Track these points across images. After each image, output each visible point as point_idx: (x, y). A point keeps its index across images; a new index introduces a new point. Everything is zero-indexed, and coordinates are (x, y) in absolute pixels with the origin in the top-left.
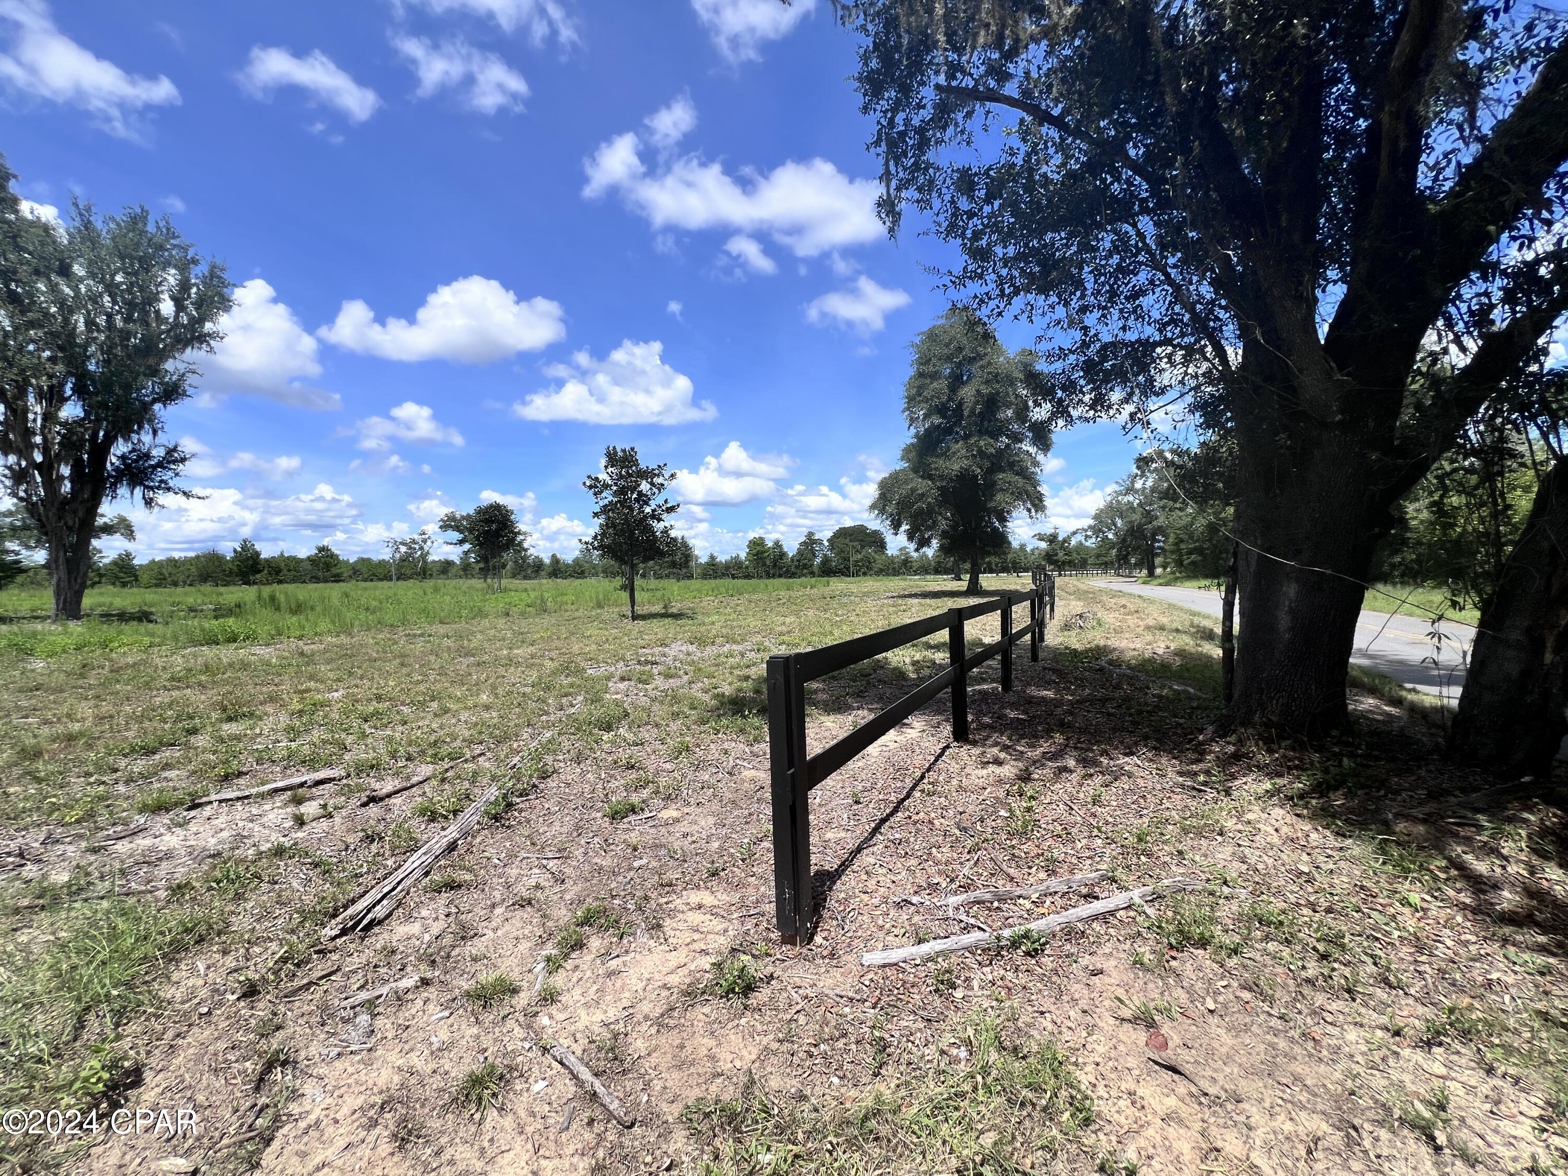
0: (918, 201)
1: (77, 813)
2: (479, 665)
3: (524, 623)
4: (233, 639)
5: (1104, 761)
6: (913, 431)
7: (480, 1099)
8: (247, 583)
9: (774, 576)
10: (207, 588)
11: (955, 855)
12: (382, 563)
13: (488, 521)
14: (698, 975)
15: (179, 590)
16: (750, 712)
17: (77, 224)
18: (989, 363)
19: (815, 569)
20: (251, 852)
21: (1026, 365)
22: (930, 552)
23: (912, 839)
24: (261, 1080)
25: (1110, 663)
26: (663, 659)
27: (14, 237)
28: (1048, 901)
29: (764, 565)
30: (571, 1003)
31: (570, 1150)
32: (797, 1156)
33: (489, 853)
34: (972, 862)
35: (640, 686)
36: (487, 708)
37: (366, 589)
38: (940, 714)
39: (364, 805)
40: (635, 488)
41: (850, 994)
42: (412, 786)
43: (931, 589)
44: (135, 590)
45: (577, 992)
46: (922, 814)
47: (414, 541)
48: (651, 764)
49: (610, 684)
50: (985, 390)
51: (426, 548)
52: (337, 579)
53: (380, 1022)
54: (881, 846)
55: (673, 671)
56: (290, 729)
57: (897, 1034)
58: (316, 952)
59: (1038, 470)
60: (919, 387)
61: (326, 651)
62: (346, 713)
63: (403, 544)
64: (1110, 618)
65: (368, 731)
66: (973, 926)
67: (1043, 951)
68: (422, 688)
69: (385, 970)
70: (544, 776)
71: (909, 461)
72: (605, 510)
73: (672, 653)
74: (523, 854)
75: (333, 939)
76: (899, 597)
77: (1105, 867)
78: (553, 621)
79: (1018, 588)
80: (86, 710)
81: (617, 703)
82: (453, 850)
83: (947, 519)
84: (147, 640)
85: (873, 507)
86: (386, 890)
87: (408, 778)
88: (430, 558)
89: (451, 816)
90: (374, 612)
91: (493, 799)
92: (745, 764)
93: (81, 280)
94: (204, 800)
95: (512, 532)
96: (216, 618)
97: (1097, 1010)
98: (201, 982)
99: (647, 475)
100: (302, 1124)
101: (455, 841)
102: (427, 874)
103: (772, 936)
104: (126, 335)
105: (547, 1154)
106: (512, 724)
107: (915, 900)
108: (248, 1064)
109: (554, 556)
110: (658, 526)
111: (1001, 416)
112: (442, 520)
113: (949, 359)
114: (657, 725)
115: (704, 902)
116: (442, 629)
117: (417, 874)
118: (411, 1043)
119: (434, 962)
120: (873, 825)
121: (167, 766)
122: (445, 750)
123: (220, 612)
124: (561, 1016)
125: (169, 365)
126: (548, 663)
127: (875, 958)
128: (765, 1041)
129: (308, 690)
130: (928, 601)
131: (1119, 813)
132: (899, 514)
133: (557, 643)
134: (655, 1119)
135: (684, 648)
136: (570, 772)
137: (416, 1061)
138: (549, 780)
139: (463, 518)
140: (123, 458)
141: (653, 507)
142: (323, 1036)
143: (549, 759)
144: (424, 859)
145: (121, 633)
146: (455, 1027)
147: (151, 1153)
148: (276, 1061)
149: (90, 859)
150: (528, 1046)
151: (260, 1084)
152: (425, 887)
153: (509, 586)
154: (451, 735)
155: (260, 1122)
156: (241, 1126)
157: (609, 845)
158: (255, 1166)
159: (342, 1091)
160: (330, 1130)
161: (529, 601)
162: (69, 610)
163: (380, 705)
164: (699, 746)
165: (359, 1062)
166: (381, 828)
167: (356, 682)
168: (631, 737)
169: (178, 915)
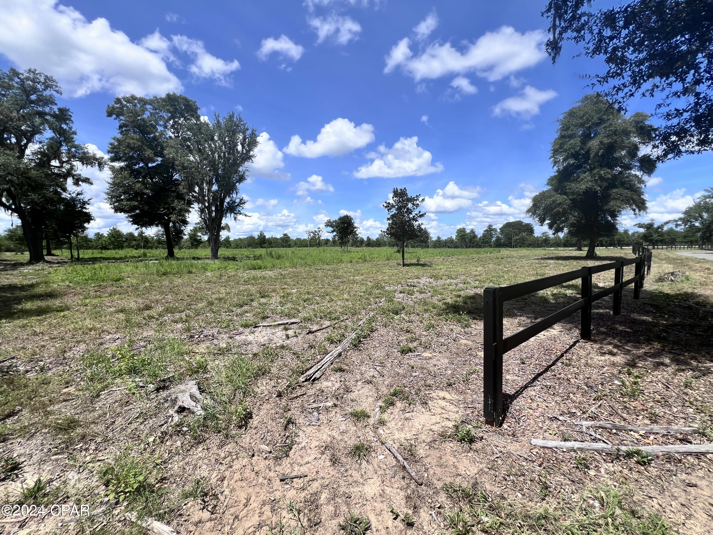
0: (575, 38)
1: (225, 325)
2: (342, 282)
3: (358, 266)
4: (260, 268)
5: (694, 363)
6: (556, 168)
7: (359, 455)
8: (262, 247)
9: (469, 247)
10: (251, 249)
11: (585, 400)
12: (305, 240)
13: (343, 223)
14: (446, 429)
15: (242, 250)
16: (463, 313)
17: (216, 122)
18: (611, 125)
19: (492, 244)
20: (274, 345)
21: (637, 123)
22: (561, 235)
23: (557, 387)
24: (286, 427)
25: (698, 303)
26: (418, 285)
27: (200, 130)
28: (652, 437)
29: (465, 241)
30: (391, 427)
31: (396, 486)
32: (501, 523)
33: (354, 359)
34: (597, 405)
35: (409, 296)
36: (347, 300)
37: (299, 250)
38: (571, 323)
39: (308, 334)
40: (406, 206)
41: (526, 456)
42: (323, 329)
43: (562, 255)
44: (230, 249)
45: (393, 423)
46: (562, 375)
47: (316, 232)
48: (418, 332)
49: (396, 294)
50: (606, 141)
51: (320, 234)
52: (290, 246)
53: (321, 416)
54: (539, 387)
55: (423, 290)
56: (281, 303)
57: (554, 483)
58: (299, 386)
59: (643, 186)
60: (561, 144)
61: (289, 274)
62: (298, 298)
63: (312, 233)
64: (696, 276)
65: (306, 306)
66: (600, 440)
67: (649, 464)
68: (323, 290)
69: (321, 397)
70: (372, 331)
71: (552, 185)
72: (393, 216)
73: (422, 282)
74: (366, 362)
75: (303, 382)
76: (542, 259)
77: (696, 426)
78: (370, 265)
79: (622, 255)
80: (223, 290)
81: (400, 303)
82: (340, 356)
83: (574, 216)
84: (236, 267)
85: (528, 211)
86: (319, 367)
87: (321, 325)
88: (321, 238)
89: (338, 342)
90: (303, 260)
91: (353, 338)
92: (461, 337)
93: (217, 141)
94: (258, 325)
95: (352, 227)
96: (254, 260)
97: (693, 507)
98: (265, 388)
99: (411, 200)
100: (300, 446)
101: (341, 353)
102: (332, 364)
103: (481, 419)
104: (229, 159)
105: (387, 484)
106: (357, 308)
107: (561, 418)
108: (282, 420)
109: (368, 237)
110: (416, 224)
111: (617, 155)
112: (325, 223)
113: (582, 125)
114: (418, 315)
115: (446, 397)
116: (328, 267)
117: (329, 363)
118: (332, 427)
119: (337, 398)
120: (533, 376)
121: (246, 312)
122: (333, 316)
123: (256, 258)
124: (388, 432)
125: (241, 169)
126: (369, 284)
127: (540, 442)
128: (481, 466)
129: (285, 289)
130: (560, 262)
131: (706, 395)
132: (544, 215)
133: (372, 275)
134: (431, 485)
135: (428, 280)
136: (382, 331)
137: (335, 434)
138: (374, 333)
139: (334, 222)
140: (228, 203)
141: (414, 215)
142: (303, 417)
143: (374, 324)
144: (330, 358)
145: (229, 264)
146: (348, 425)
147: (258, 442)
148: (290, 422)
149: (230, 340)
150: (376, 440)
151: (286, 428)
152: (332, 369)
153: (351, 250)
154: (335, 310)
155: (287, 441)
156: (282, 441)
157: (401, 364)
158: (288, 456)
159: (311, 438)
160: (309, 451)
161: (359, 257)
162: (215, 256)
163: (309, 296)
164: (438, 326)
165: (316, 429)
166: (314, 343)
167: (300, 286)
168: (407, 318)
169: (256, 364)
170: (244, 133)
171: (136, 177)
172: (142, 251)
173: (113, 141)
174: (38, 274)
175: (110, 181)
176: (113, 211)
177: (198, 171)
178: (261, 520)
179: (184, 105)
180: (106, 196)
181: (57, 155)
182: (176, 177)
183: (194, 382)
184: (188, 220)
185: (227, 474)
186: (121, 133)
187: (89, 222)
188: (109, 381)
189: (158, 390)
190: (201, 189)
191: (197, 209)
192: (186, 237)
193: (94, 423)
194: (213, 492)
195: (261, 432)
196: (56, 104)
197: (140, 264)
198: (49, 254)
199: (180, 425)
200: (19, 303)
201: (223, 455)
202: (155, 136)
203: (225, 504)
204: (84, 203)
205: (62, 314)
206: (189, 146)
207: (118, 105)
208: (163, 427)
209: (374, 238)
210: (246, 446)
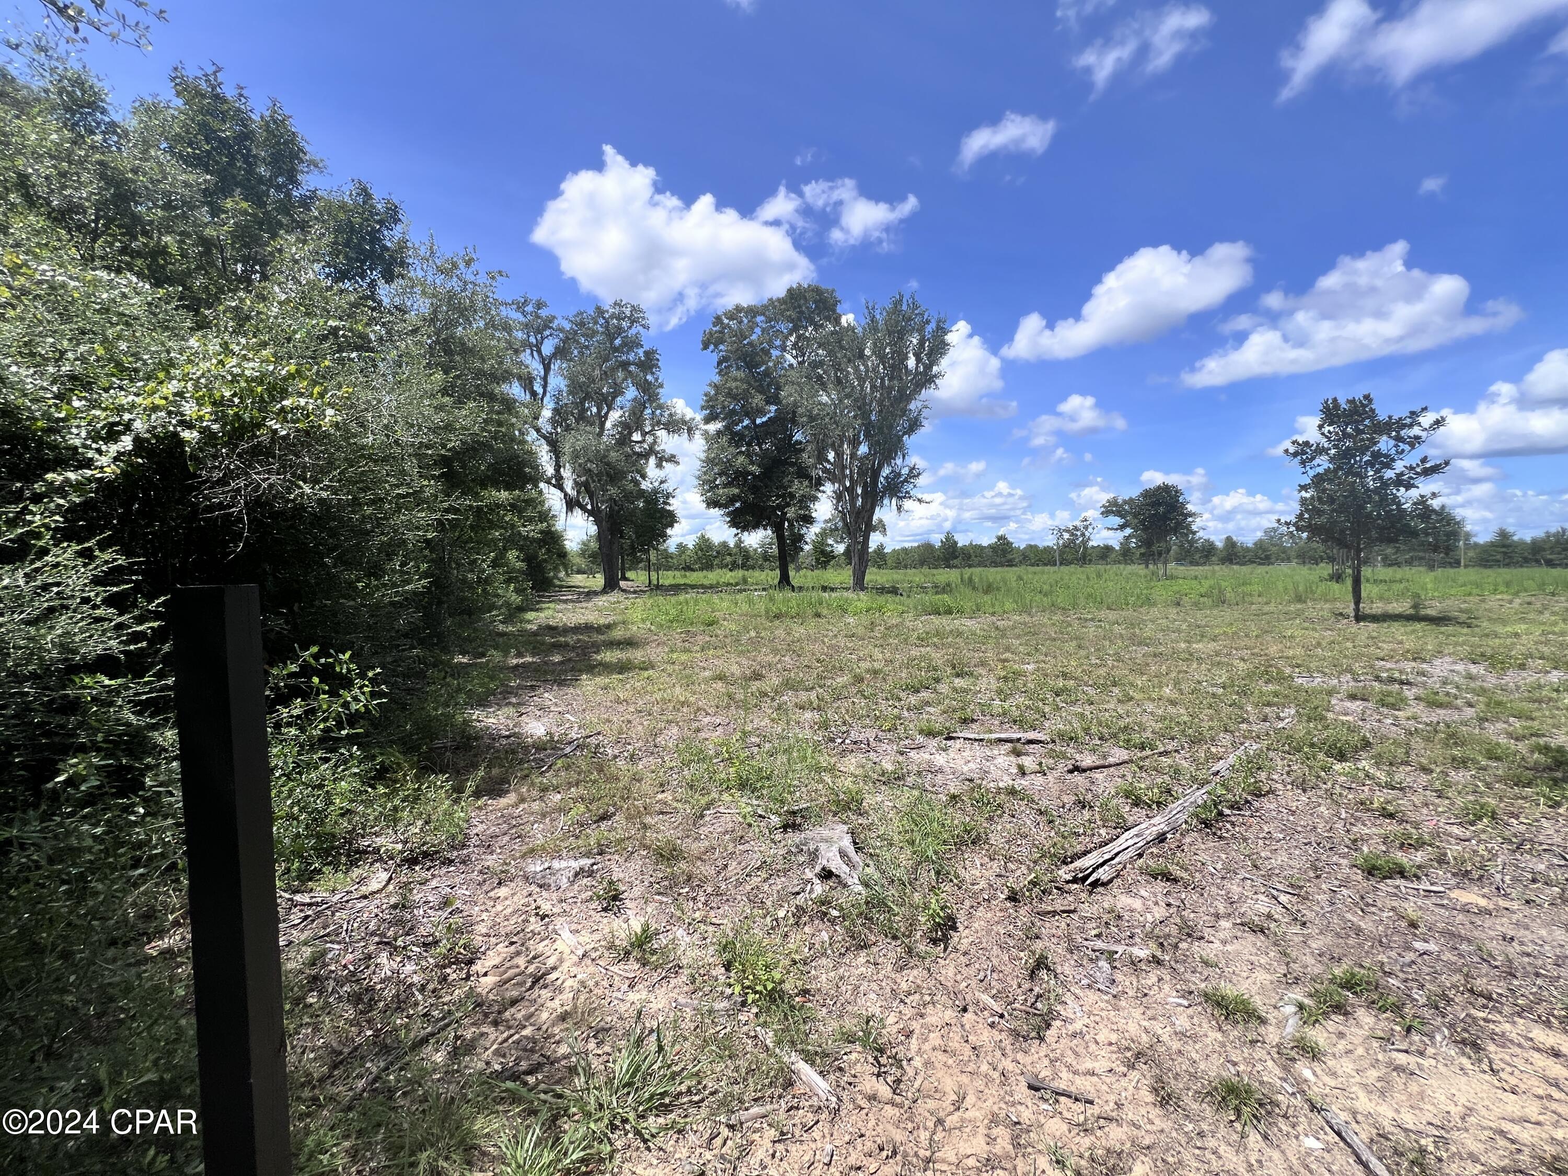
1: (887, 725)
2: (1155, 656)
3: (1199, 614)
4: (949, 612)
7: (1239, 1111)
8: (949, 567)
10: (925, 570)
12: (1047, 550)
13: (1155, 504)
15: (910, 571)
17: (868, 320)
20: (993, 785)
24: (1033, 972)
26: (1421, 679)
27: (840, 342)
30: (1341, 1072)
33: (1204, 857)
35: (1385, 710)
36: (1173, 703)
37: (1035, 573)
39: (1071, 772)
40: (1368, 448)
42: (1110, 766)
44: (886, 571)
45: (1348, 1064)
47: (1076, 529)
49: (1334, 702)
51: (1087, 534)
52: (1010, 564)
53: (1119, 976)
55: (1442, 698)
56: (1000, 692)
58: (1057, 888)
61: (1014, 628)
62: (1040, 685)
63: (1067, 531)
65: (1061, 705)
68: (1102, 672)
69: (1116, 930)
70: (1258, 794)
72: (1318, 480)
73: (1438, 672)
74: (1243, 873)
75: (1068, 882)
78: (1236, 615)
80: (878, 655)
81: (1352, 729)
82: (1162, 841)
84: (901, 608)
86: (1107, 857)
87: (1105, 757)
88: (1091, 544)
89: (1154, 806)
90: (1046, 595)
91: (1200, 802)
93: (869, 357)
94: (954, 735)
95: (1182, 514)
96: (936, 594)
98: (978, 873)
99: (1392, 427)
100: (1070, 1028)
101: (1164, 834)
102: (1140, 856)
104: (891, 388)
106: (1206, 725)
108: (1022, 954)
109: (1229, 539)
110: (1408, 495)
112: (1104, 506)
114: (1426, 770)
116: (1112, 615)
117: (1131, 853)
118: (1153, 1011)
119: (1162, 944)
121: (928, 704)
122: (1136, 738)
123: (939, 589)
124: (1330, 1081)
125: (912, 406)
126: (1240, 664)
129: (1006, 660)
133: (1247, 642)
135: (1460, 667)
136: (1293, 798)
137: (1160, 1031)
138: (1265, 800)
139: (1125, 502)
140: (886, 478)
141: (1400, 469)
142: (1073, 962)
143: (1263, 775)
144: (1136, 840)
145: (887, 602)
146: (1195, 1020)
147: (974, 983)
148: (1041, 963)
149: (901, 758)
150: (1290, 1090)
151: (1032, 975)
152: (1141, 868)
153: (1175, 573)
154: (1140, 725)
155: (1039, 1005)
156: (1026, 1000)
157: (1368, 905)
158: (1042, 1039)
159: (1098, 1019)
160: (1093, 1047)
161: (1203, 590)
162: (859, 584)
163: (1066, 682)
164: (1517, 817)
165: (1107, 1002)
166: (1089, 797)
167: (1042, 658)
168: (1382, 776)
169: (958, 819)
170: (921, 330)
171: (737, 446)
172: (739, 573)
173: (708, 389)
174: (615, 609)
175: (703, 456)
176: (705, 505)
177: (835, 422)
178: (990, 1152)
179: (815, 302)
180: (696, 482)
181: (639, 427)
182: (798, 437)
183: (845, 828)
184: (814, 515)
185: (915, 1025)
186: (720, 373)
187: (672, 526)
188: (714, 795)
189: (785, 827)
190: (839, 455)
191: (831, 494)
192: (807, 548)
193: (700, 858)
194: (894, 1051)
195: (977, 966)
196: (642, 346)
197: (740, 597)
198: (625, 578)
199: (824, 902)
200: (597, 652)
201: (904, 986)
202: (768, 368)
203: (917, 1085)
204: (668, 495)
205: (646, 674)
206: (821, 376)
207: (717, 328)
208: (799, 897)
209: (1248, 539)
210: (949, 984)
